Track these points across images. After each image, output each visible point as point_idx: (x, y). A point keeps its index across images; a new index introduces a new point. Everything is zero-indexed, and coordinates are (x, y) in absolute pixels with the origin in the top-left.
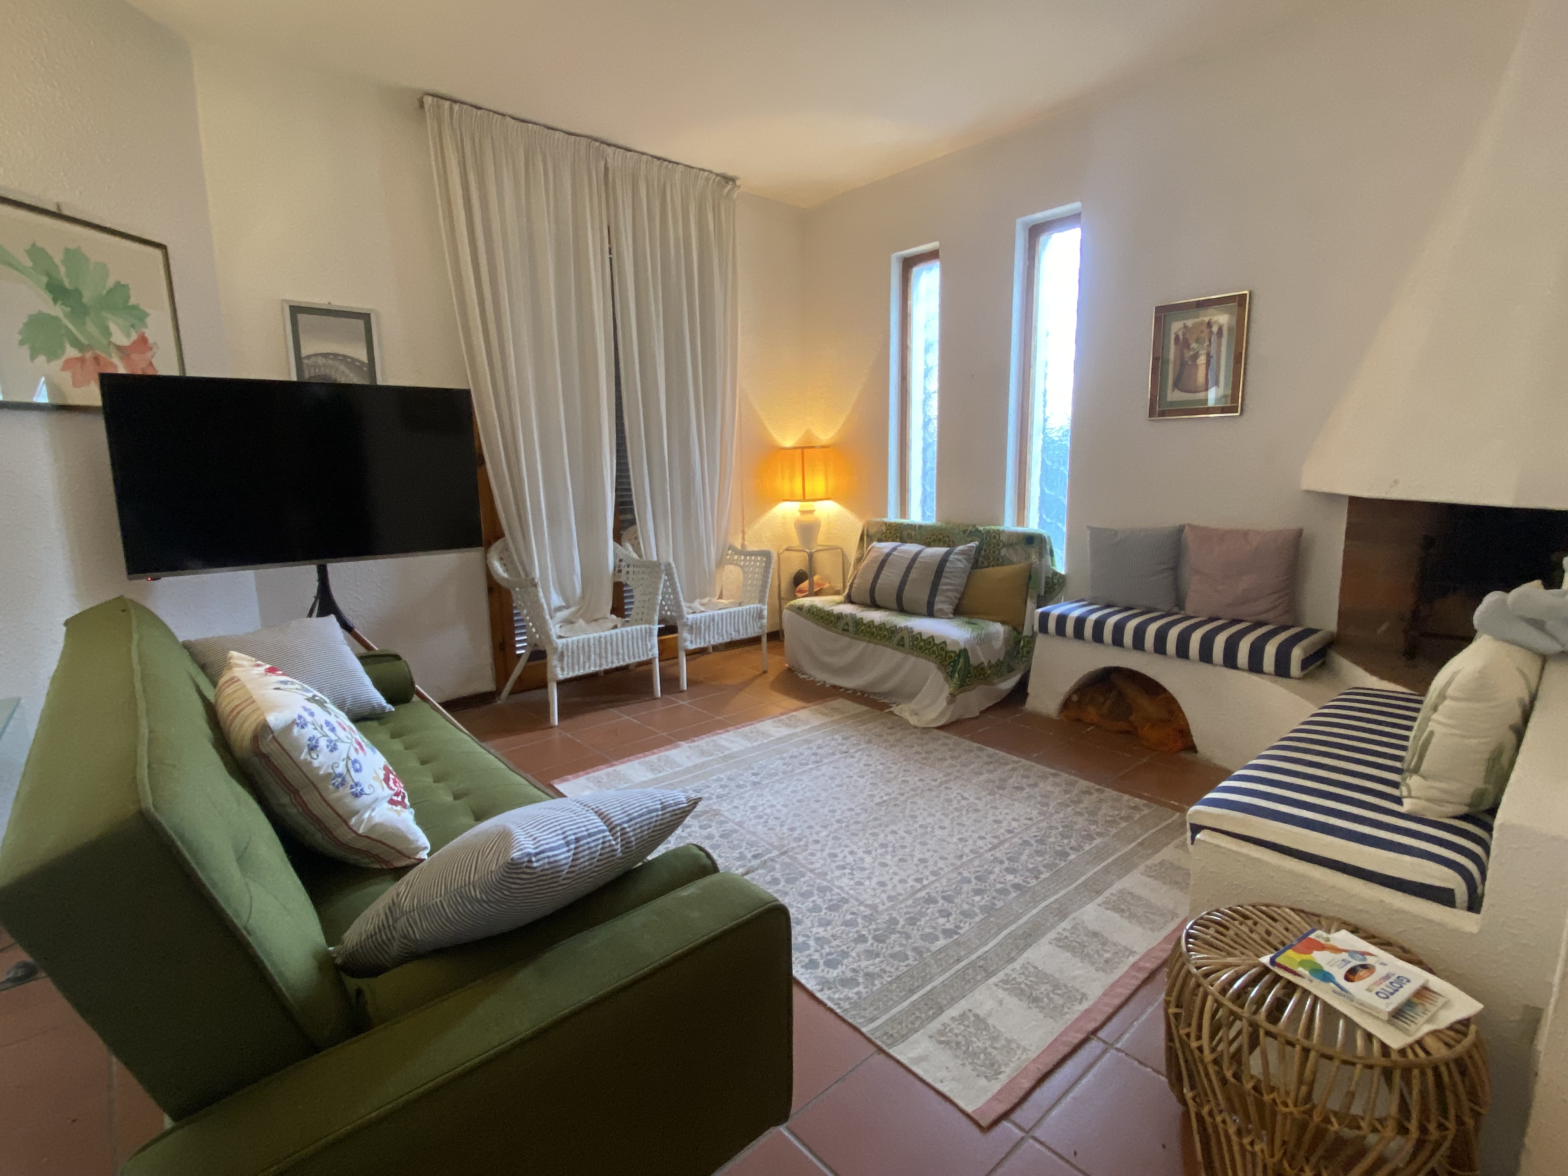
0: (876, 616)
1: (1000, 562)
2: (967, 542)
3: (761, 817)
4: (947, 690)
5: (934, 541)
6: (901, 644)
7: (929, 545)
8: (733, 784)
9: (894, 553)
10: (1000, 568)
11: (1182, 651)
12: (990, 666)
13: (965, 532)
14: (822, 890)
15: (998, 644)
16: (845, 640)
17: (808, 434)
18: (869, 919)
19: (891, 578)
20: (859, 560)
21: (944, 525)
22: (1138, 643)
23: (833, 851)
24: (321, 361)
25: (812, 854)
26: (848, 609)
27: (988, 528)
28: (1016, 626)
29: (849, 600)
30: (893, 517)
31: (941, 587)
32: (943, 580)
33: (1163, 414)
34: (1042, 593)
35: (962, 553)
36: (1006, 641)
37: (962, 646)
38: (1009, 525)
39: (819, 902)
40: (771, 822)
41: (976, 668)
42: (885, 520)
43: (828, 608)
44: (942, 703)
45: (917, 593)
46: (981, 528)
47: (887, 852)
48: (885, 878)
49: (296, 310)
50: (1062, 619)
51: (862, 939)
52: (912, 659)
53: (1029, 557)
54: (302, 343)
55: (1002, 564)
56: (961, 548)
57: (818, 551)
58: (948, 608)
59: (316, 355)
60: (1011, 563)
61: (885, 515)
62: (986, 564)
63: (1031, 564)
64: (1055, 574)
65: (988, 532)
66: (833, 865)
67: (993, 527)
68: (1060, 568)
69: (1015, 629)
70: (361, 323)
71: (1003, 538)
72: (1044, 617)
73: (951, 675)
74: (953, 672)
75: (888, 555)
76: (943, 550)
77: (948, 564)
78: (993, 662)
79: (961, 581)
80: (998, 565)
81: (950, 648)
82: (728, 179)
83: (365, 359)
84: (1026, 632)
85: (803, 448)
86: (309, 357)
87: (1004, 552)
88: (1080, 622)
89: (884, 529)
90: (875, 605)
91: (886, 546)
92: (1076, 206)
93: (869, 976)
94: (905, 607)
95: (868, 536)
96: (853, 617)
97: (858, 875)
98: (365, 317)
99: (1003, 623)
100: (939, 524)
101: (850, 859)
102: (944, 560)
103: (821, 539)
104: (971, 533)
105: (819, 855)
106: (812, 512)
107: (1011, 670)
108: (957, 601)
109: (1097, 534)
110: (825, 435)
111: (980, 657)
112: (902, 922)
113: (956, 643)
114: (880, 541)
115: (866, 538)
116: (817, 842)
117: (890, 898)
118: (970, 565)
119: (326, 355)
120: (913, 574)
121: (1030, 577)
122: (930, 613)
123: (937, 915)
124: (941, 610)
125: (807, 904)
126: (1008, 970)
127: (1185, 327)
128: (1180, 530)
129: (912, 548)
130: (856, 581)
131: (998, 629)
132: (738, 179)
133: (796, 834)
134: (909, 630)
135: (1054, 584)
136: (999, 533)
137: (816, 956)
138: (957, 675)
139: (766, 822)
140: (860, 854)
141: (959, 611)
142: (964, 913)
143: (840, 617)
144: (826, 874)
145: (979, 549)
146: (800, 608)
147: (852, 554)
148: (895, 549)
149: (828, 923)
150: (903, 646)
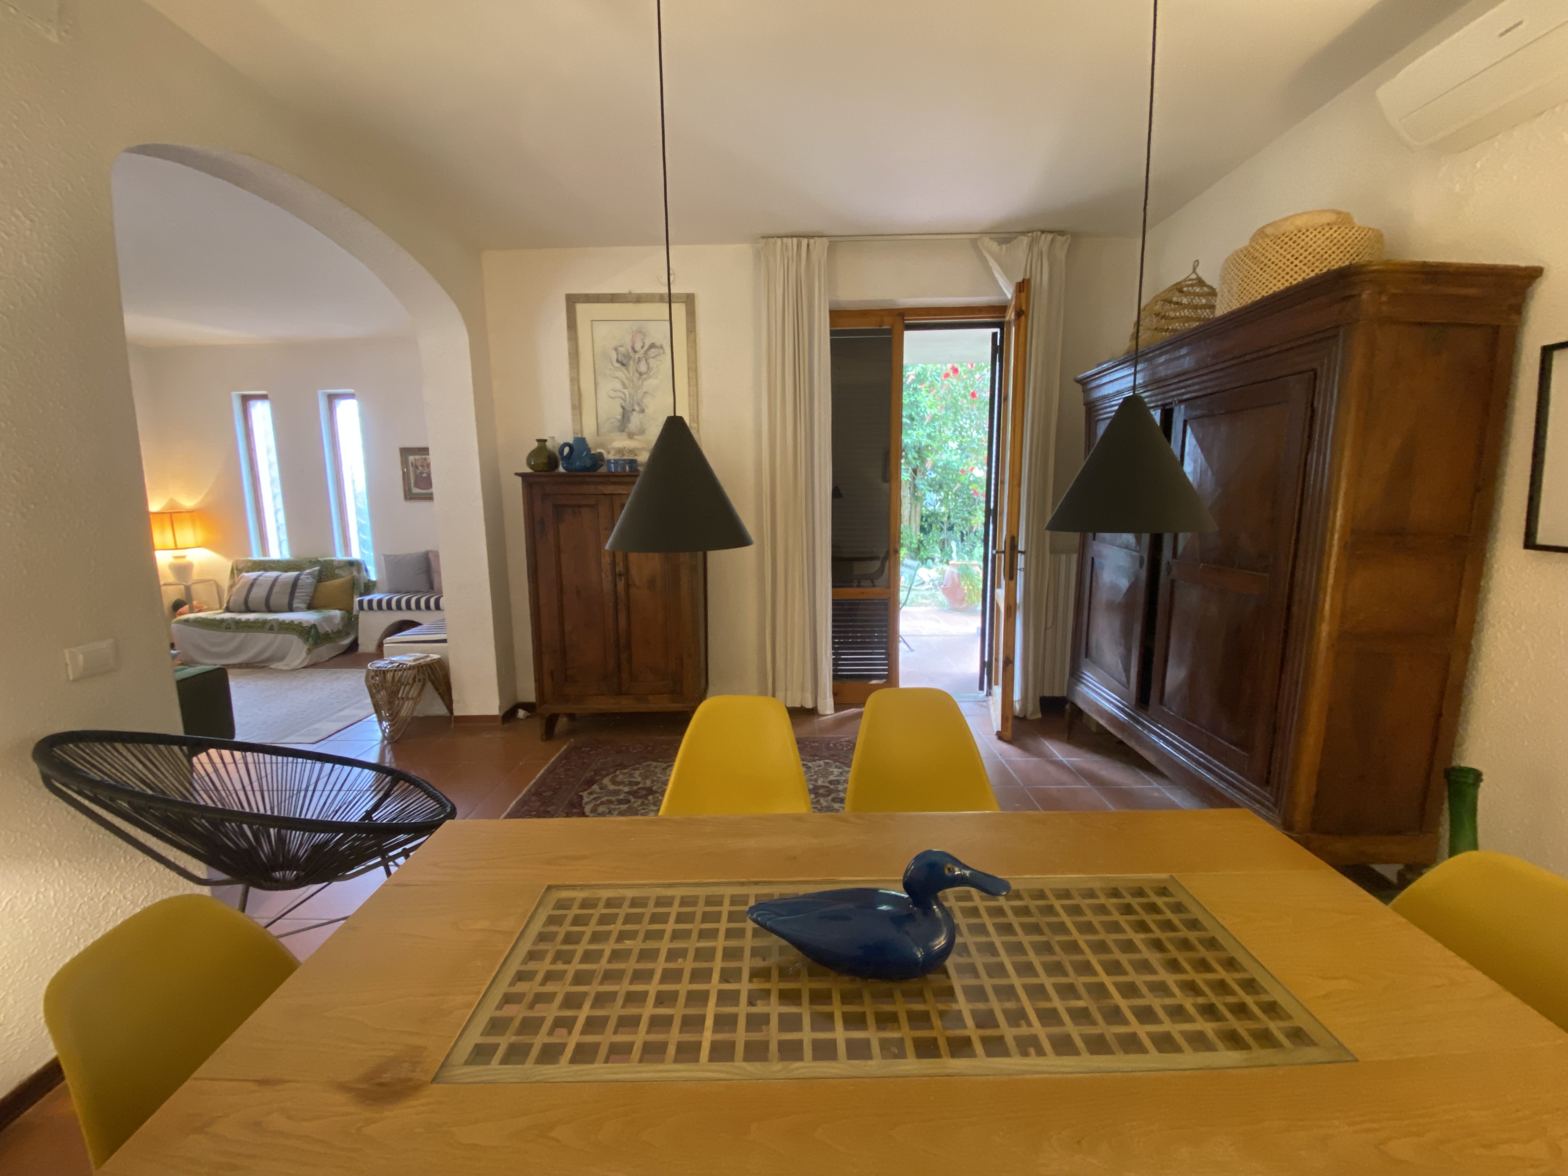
0: (252, 616)
1: (335, 577)
2: (312, 568)
4: (305, 648)
5: (289, 569)
6: (271, 629)
7: (286, 571)
9: (260, 578)
11: (428, 607)
12: (333, 633)
13: (309, 562)
15: (337, 620)
16: (229, 634)
17: (172, 501)
19: (259, 593)
20: (231, 587)
21: (295, 559)
22: (408, 607)
26: (228, 616)
27: (325, 559)
28: (349, 610)
29: (228, 610)
30: (257, 556)
31: (297, 595)
32: (298, 591)
33: (411, 499)
34: (363, 591)
35: (310, 574)
36: (342, 618)
37: (312, 622)
38: (340, 556)
41: (324, 634)
42: (250, 558)
43: (210, 617)
44: (304, 655)
45: (279, 599)
46: (321, 559)
50: (371, 602)
52: (280, 636)
53: (352, 573)
55: (337, 578)
56: (308, 571)
57: (194, 583)
58: (303, 606)
60: (342, 577)
61: (250, 555)
62: (326, 579)
63: (354, 577)
64: (369, 580)
65: (325, 561)
67: (328, 558)
68: (373, 577)
69: (348, 612)
71: (335, 564)
72: (361, 602)
73: (306, 640)
74: (308, 638)
75: (255, 580)
76: (295, 573)
77: (300, 581)
78: (335, 630)
79: (310, 590)
80: (334, 579)
81: (305, 625)
84: (355, 613)
85: (171, 513)
87: (337, 571)
88: (380, 602)
89: (250, 564)
90: (248, 610)
91: (253, 575)
92: (351, 389)
94: (272, 608)
95: (237, 570)
96: (233, 620)
99: (340, 609)
100: (292, 558)
102: (297, 579)
103: (195, 576)
104: (313, 563)
106: (183, 557)
107: (348, 634)
108: (309, 601)
109: (387, 557)
110: (188, 502)
111: (327, 628)
113: (308, 621)
114: (248, 572)
118: (315, 581)
120: (276, 589)
121: (354, 584)
122: (291, 609)
124: (298, 607)
127: (414, 459)
128: (426, 553)
129: (274, 574)
130: (232, 598)
131: (337, 614)
134: (277, 620)
135: (369, 586)
136: (332, 561)
138: (311, 639)
141: (310, 607)
143: (222, 621)
145: (320, 572)
146: (187, 621)
147: (225, 582)
148: (260, 576)
150: (273, 630)
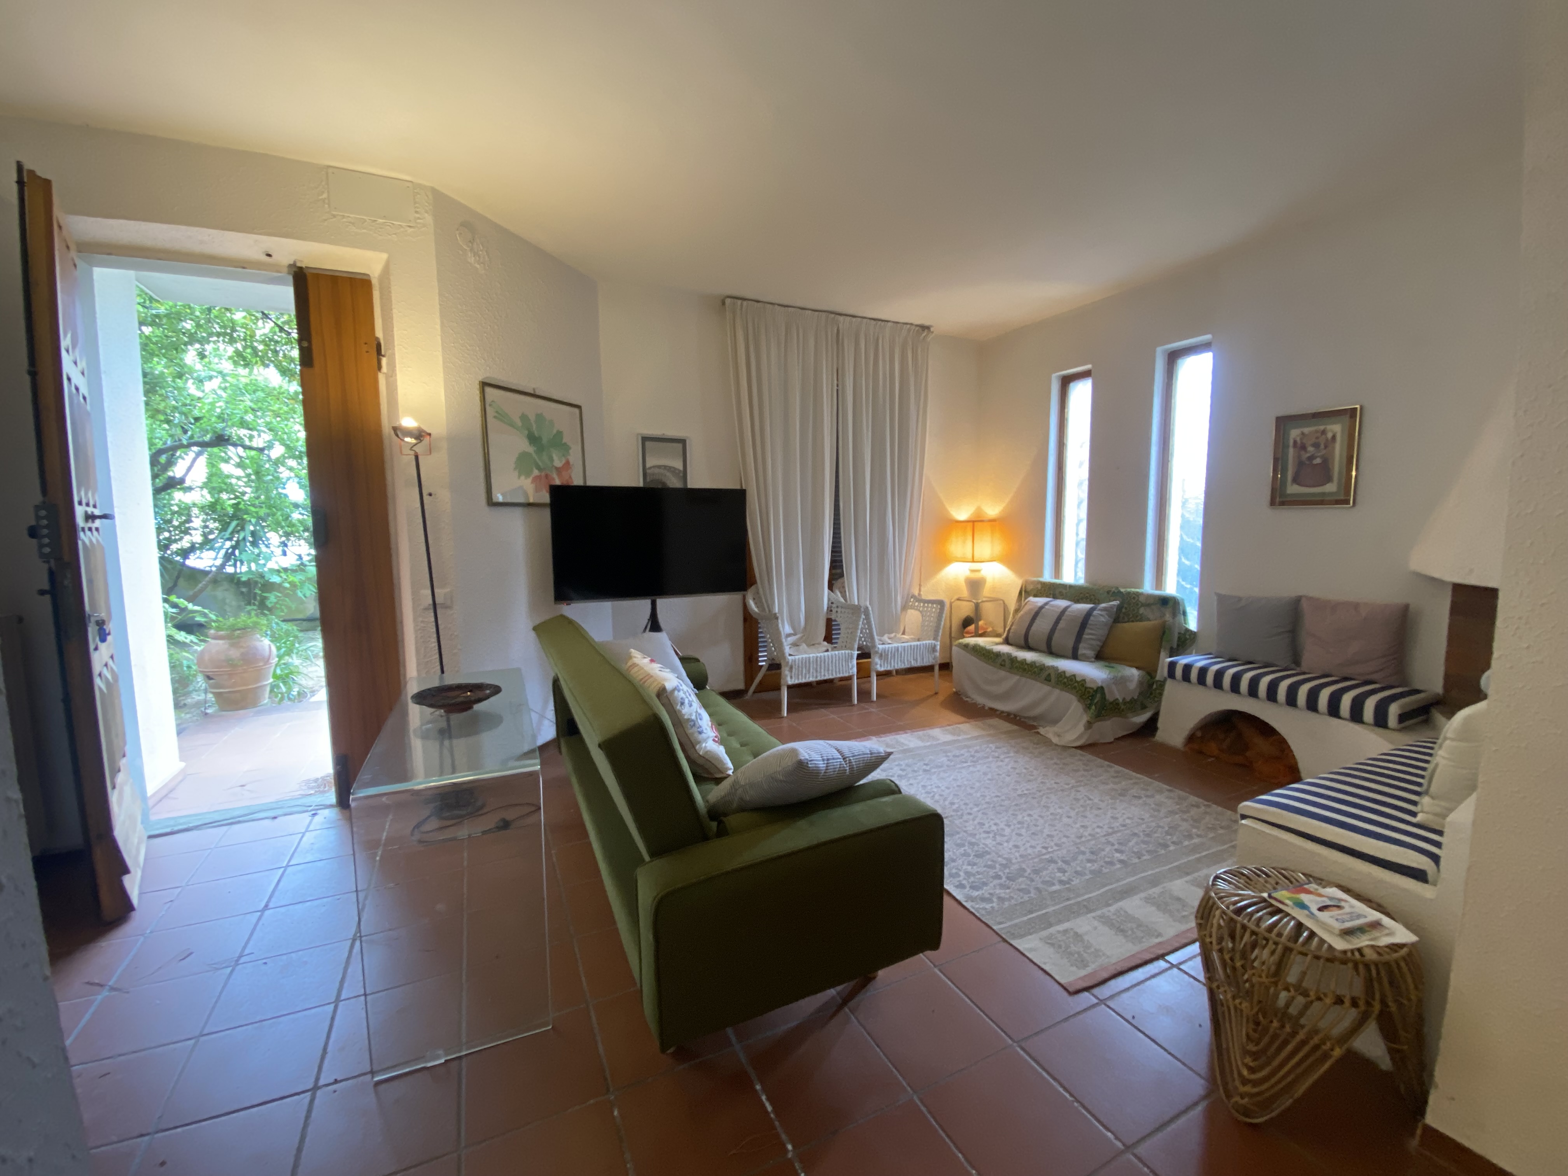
0: (1029, 656)
1: (1139, 618)
2: (1110, 601)
3: (930, 793)
4: (1085, 719)
5: (1082, 599)
6: (1048, 679)
7: (1077, 601)
8: (909, 769)
9: (1047, 607)
10: (1138, 623)
11: (1291, 701)
12: (1125, 702)
13: (1108, 592)
14: (972, 844)
15: (1133, 685)
16: (1002, 673)
17: (979, 510)
18: (1005, 866)
19: (1042, 626)
20: (1017, 611)
21: (1091, 586)
22: (1253, 691)
23: (982, 821)
24: (657, 471)
25: (966, 821)
26: (1005, 649)
27: (1129, 590)
28: (1150, 672)
29: (1007, 642)
30: (1047, 577)
31: (1085, 636)
32: (1087, 631)
33: (1283, 503)
34: (1175, 646)
35: (1105, 609)
36: (1141, 683)
37: (1100, 684)
38: (1148, 588)
39: (969, 851)
40: (937, 797)
41: (1111, 703)
42: (1041, 579)
43: (988, 647)
44: (1081, 728)
45: (1064, 639)
46: (1122, 590)
47: (1023, 827)
48: (1020, 843)
49: (645, 439)
50: (1187, 668)
51: (998, 877)
52: (1057, 692)
53: (1165, 615)
54: (647, 459)
55: (1141, 620)
56: (1103, 605)
57: (983, 602)
58: (1091, 653)
59: (654, 467)
60: (1149, 620)
61: (1041, 574)
62: (1126, 619)
63: (1165, 622)
64: (1188, 630)
65: (1129, 593)
66: (981, 830)
67: (1133, 590)
68: (1192, 624)
69: (1149, 674)
70: (680, 446)
71: (1142, 599)
72: (1172, 665)
73: (1088, 707)
74: (1091, 705)
75: (1041, 608)
76: (1088, 606)
77: (1092, 618)
78: (1128, 699)
79: (1103, 632)
80: (1137, 621)
81: (1088, 685)
82: (925, 328)
83: (681, 468)
84: (1158, 677)
85: (973, 522)
86: (650, 468)
87: (1142, 610)
88: (1203, 671)
89: (1039, 586)
90: (1028, 647)
91: (1040, 601)
92: (1207, 337)
93: (1001, 899)
94: (1054, 649)
95: (1025, 591)
96: (1009, 655)
97: (998, 838)
98: (683, 442)
99: (1138, 668)
100: (1087, 585)
101: (994, 828)
102: (1089, 614)
103: (986, 592)
104: (1113, 594)
105: (971, 822)
106: (979, 571)
107: (1144, 707)
108: (1098, 648)
109: (1221, 599)
110: (993, 510)
111: (1116, 694)
112: (1029, 871)
113: (1093, 681)
114: (1035, 596)
115: (1024, 593)
116: (970, 814)
117: (1021, 856)
118: (1112, 620)
119: (659, 467)
120: (1062, 625)
121: (1164, 633)
122: (1075, 656)
123: (1056, 871)
124: (1084, 655)
125: (960, 851)
126: (1105, 910)
127: (1303, 434)
128: (1298, 601)
129: (1062, 603)
130: (1013, 627)
131: (1133, 673)
132: (932, 326)
133: (955, 807)
134: (1055, 669)
135: (1186, 639)
136: (1138, 594)
137: (964, 882)
138: (1093, 707)
139: (933, 796)
140: (1002, 825)
141: (1100, 657)
142: (1076, 872)
143: (998, 655)
144: (976, 835)
145: (1119, 608)
146: (966, 646)
147: (1012, 606)
148: (1046, 604)
149: (975, 864)
150: (1050, 681)
